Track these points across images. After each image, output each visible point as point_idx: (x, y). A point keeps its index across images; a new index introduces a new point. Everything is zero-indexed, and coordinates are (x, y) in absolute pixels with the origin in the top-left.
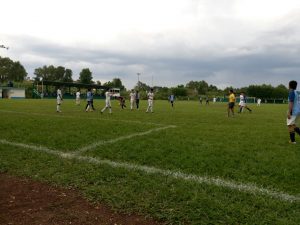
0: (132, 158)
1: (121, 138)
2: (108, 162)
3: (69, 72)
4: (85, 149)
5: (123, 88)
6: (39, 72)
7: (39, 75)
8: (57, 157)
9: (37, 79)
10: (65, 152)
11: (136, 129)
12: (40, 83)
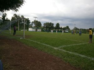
0: (76, 52)
1: (71, 45)
2: (68, 52)
3: (53, 24)
4: (60, 47)
5: (69, 29)
6: (45, 24)
7: (45, 25)
8: (53, 49)
9: (44, 26)
10: (55, 47)
11: (75, 43)
12: (45, 27)
